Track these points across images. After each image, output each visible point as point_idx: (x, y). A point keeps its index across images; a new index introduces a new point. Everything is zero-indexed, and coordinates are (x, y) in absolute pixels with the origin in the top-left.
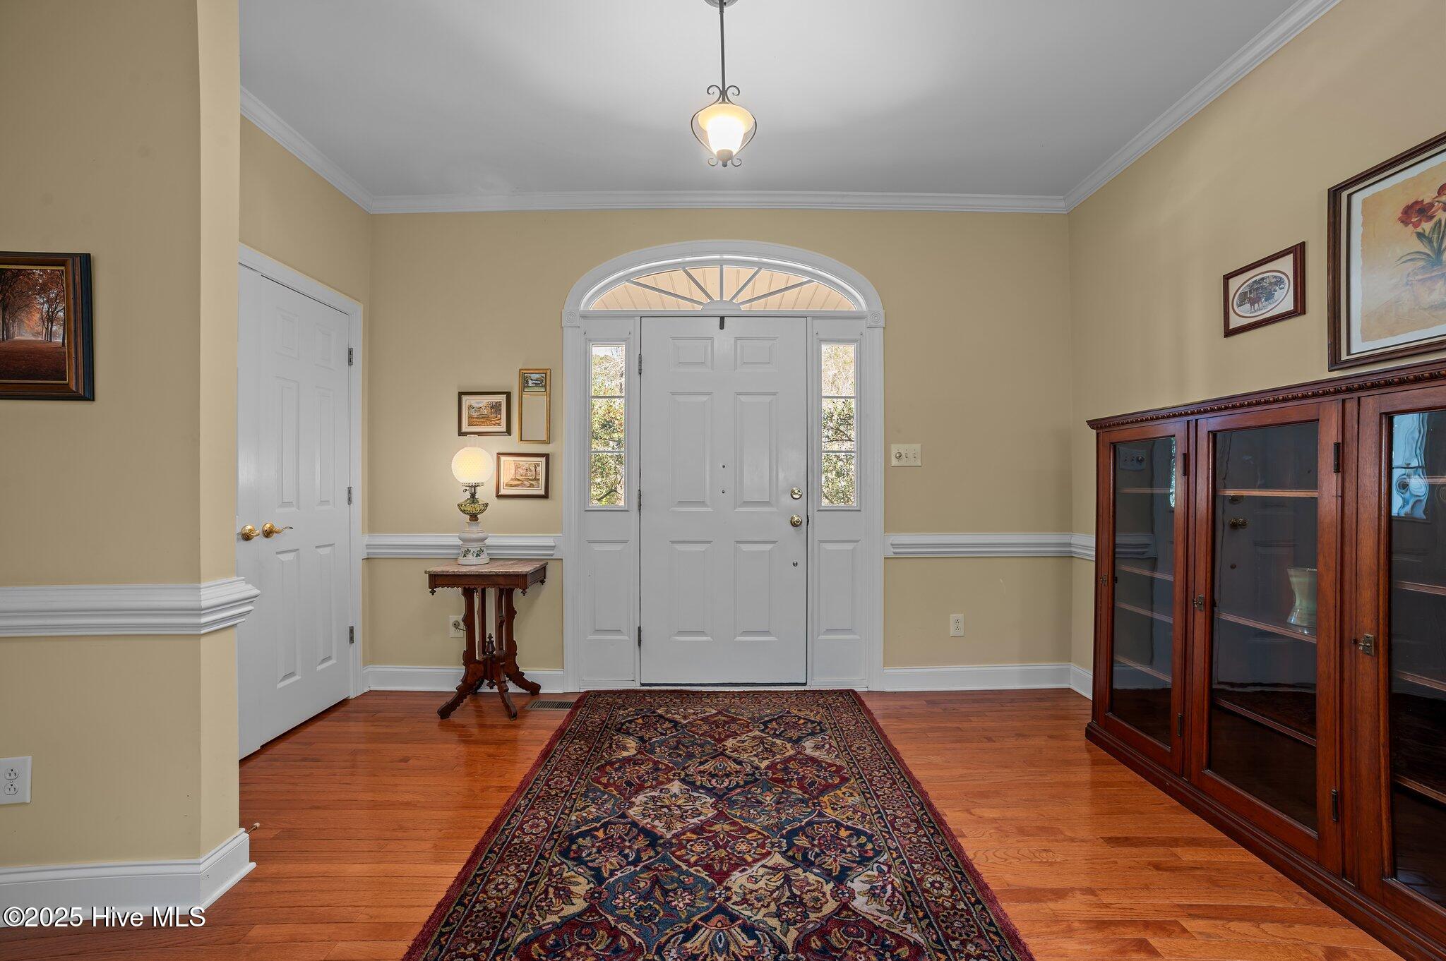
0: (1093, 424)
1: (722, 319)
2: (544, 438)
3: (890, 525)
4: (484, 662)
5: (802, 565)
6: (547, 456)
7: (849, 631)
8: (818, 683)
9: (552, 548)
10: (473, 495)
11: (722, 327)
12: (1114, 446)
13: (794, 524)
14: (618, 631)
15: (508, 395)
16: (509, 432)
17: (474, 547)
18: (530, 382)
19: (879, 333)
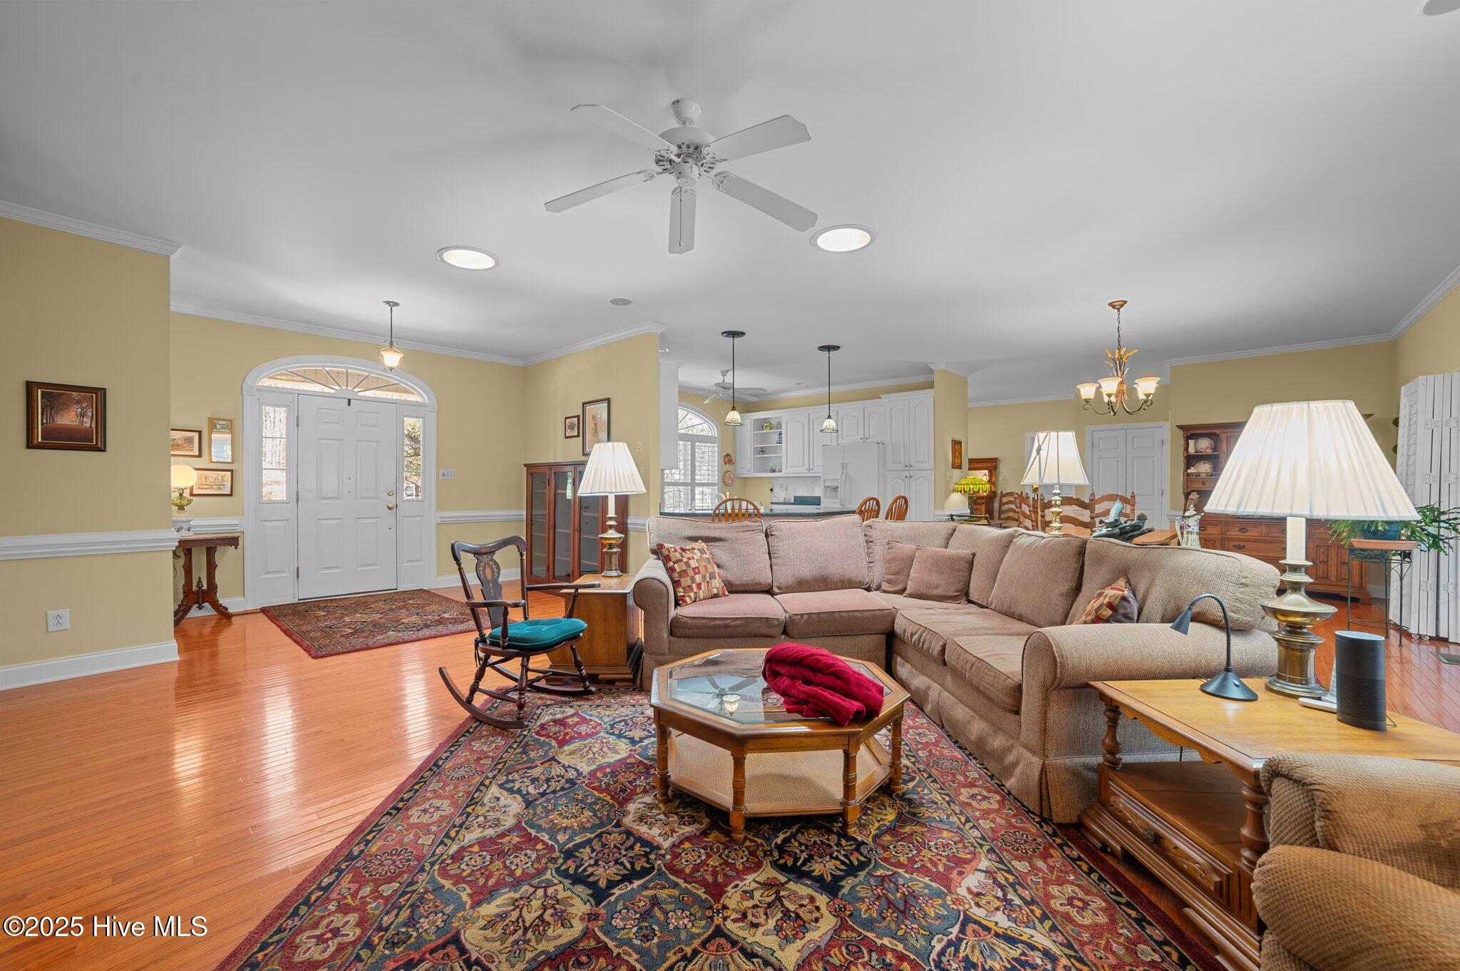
0: (525, 465)
1: (349, 400)
2: (230, 460)
3: (438, 509)
4: (197, 593)
5: (393, 529)
6: (232, 471)
7: (420, 560)
8: (404, 587)
9: (237, 525)
10: (181, 495)
11: (349, 404)
12: (532, 474)
13: (389, 508)
14: (283, 571)
15: (200, 433)
16: (200, 456)
17: (185, 526)
18: (218, 426)
19: (434, 415)
